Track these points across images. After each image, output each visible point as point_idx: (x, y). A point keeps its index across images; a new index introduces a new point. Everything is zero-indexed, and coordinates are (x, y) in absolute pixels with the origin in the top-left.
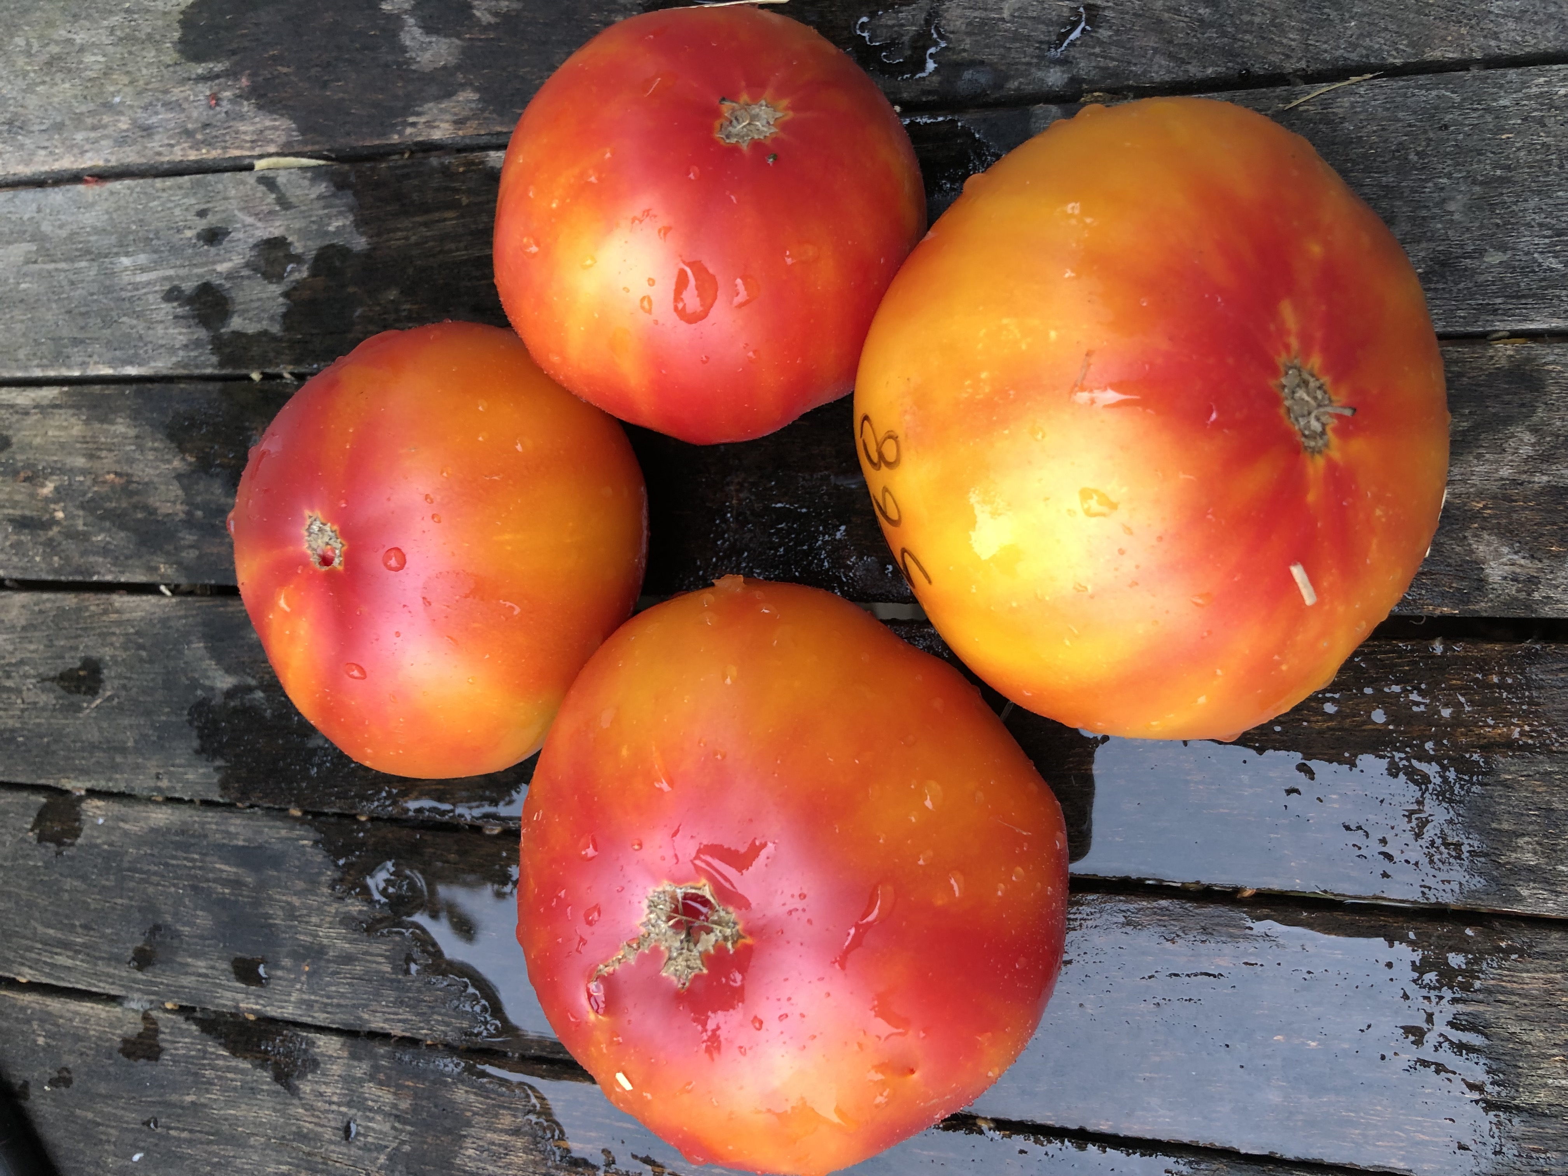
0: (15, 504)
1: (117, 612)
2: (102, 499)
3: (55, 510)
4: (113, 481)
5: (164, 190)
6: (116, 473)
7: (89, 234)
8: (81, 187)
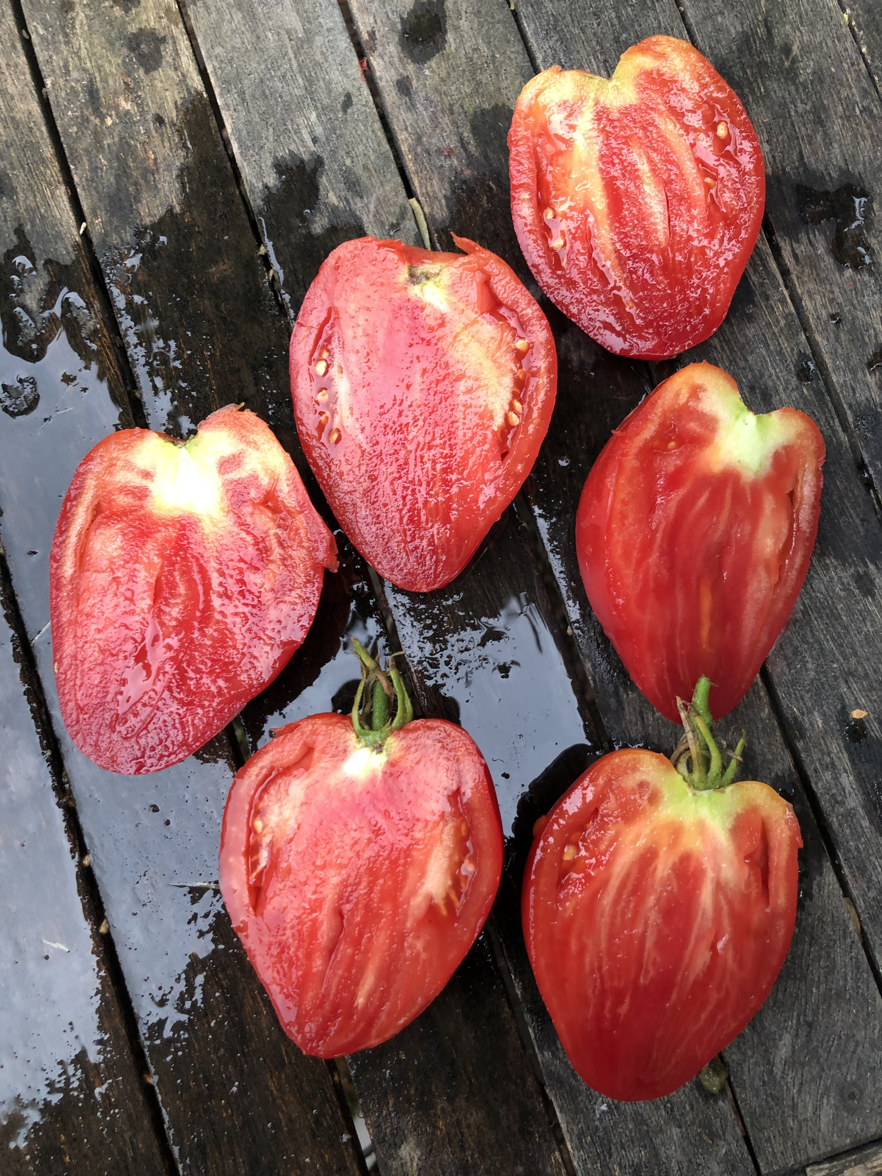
0: (104, 80)
1: (52, 194)
2: (133, 154)
3: (111, 116)
4: (149, 158)
5: (373, 131)
6: (155, 159)
7: (324, 79)
8: (356, 61)
